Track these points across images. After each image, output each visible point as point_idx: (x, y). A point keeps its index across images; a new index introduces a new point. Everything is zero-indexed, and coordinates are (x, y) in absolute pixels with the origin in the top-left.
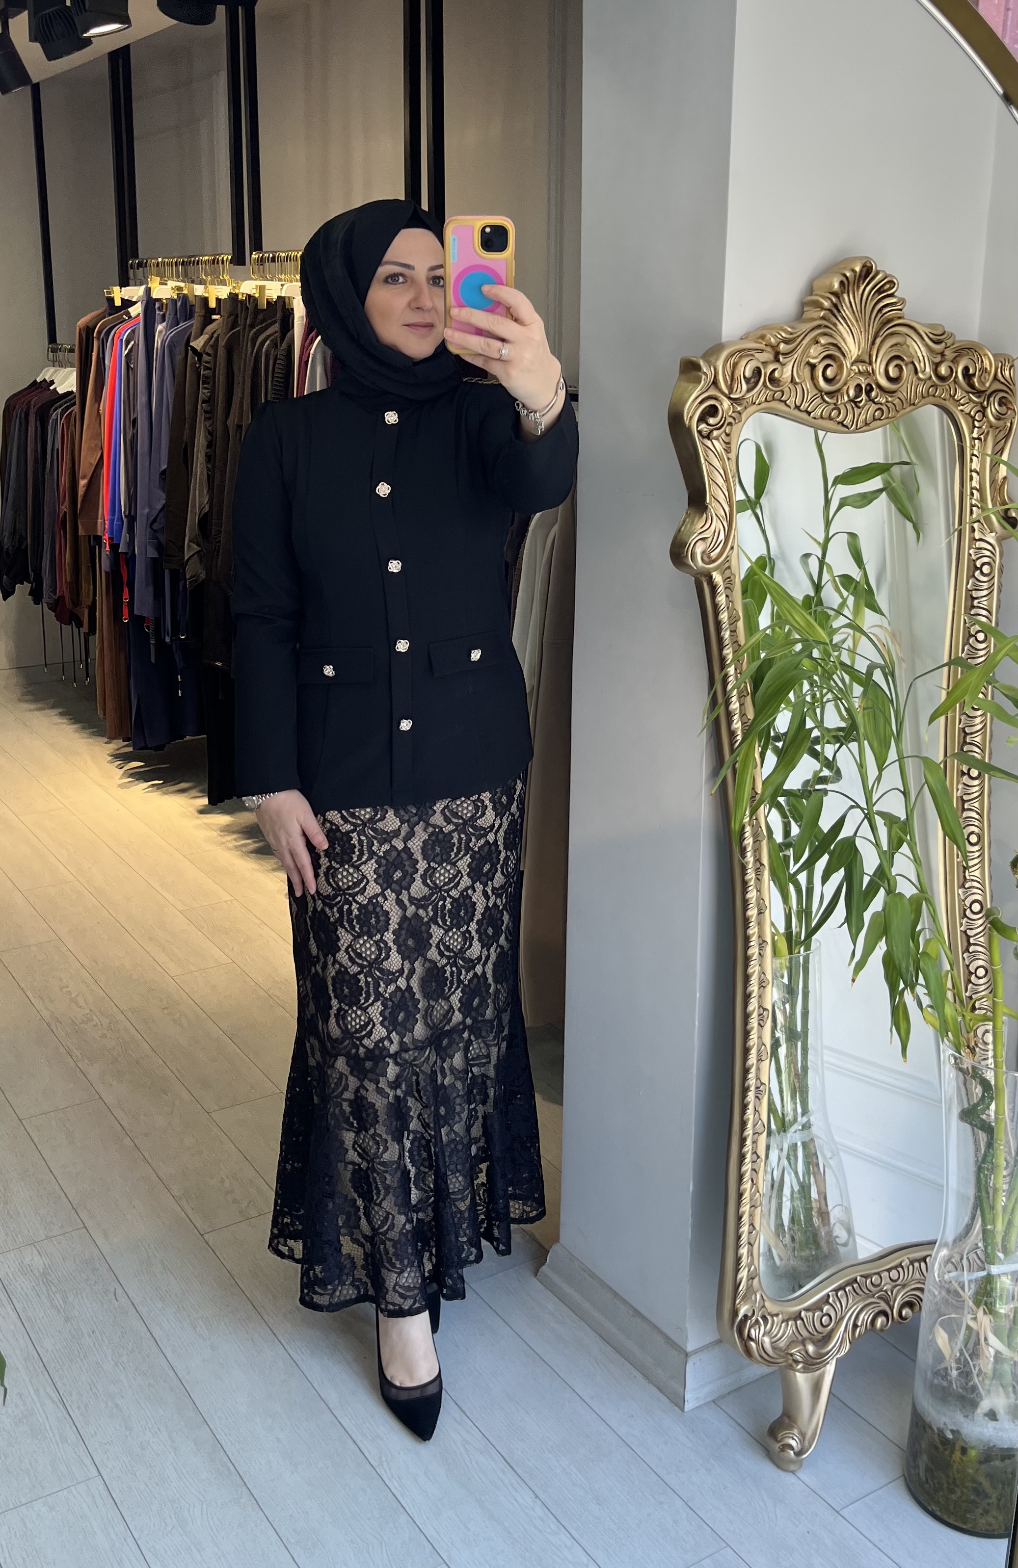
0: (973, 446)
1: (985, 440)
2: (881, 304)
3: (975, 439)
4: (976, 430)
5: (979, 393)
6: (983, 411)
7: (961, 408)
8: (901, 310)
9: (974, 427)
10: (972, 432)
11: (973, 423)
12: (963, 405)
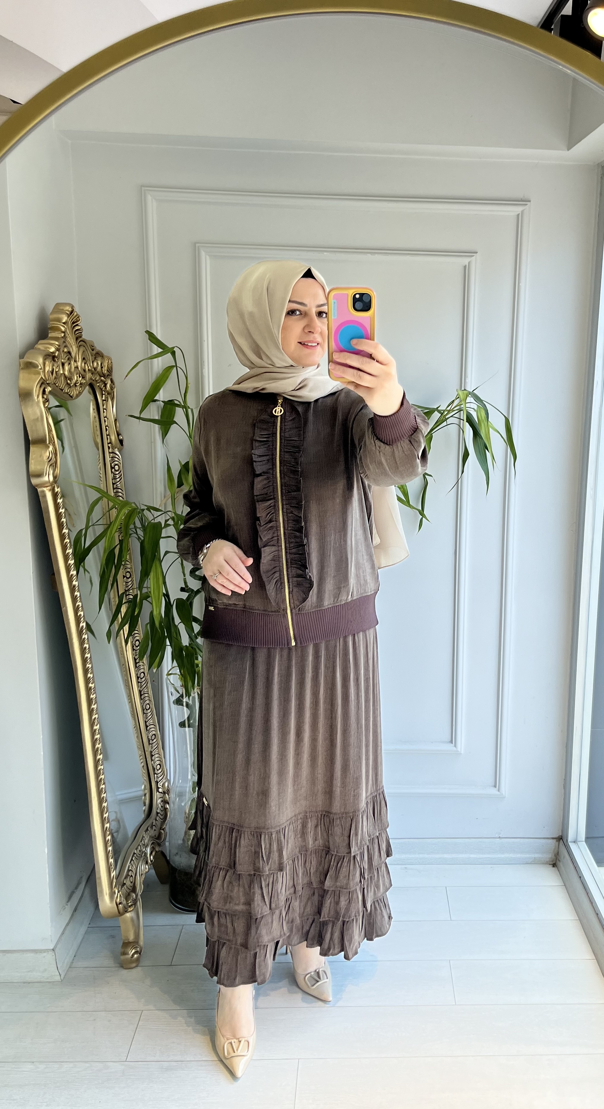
0: (103, 406)
1: (108, 401)
2: (75, 329)
3: (104, 400)
4: (104, 395)
5: (104, 376)
6: (105, 385)
7: (98, 384)
8: (81, 333)
9: (103, 394)
10: (102, 397)
11: (102, 392)
12: (99, 383)
